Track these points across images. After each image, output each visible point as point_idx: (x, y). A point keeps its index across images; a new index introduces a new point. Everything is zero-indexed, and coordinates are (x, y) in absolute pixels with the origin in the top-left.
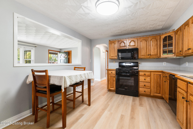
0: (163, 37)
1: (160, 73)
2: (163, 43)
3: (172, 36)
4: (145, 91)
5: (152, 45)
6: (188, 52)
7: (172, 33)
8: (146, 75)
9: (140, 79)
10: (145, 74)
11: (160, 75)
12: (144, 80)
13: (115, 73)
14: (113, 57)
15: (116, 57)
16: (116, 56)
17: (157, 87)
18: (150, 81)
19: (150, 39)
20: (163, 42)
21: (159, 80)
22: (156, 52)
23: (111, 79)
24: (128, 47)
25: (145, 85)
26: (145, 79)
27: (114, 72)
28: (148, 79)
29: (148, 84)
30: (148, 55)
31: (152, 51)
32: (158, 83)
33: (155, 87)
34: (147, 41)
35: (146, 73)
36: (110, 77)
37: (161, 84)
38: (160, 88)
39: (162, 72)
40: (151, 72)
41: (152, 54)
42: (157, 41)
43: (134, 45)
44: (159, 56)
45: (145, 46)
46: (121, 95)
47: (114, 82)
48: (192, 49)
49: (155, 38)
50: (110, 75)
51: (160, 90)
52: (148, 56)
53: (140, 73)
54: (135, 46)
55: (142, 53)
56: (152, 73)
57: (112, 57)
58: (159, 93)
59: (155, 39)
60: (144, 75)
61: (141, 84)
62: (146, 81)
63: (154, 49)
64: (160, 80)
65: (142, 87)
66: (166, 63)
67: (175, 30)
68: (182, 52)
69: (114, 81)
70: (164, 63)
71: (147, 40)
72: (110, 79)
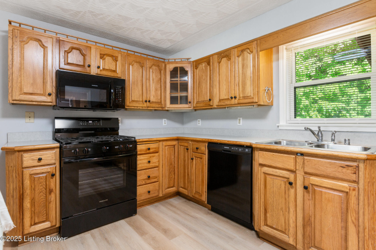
0: (170, 67)
1: (174, 143)
2: (171, 81)
3: (186, 69)
4: (149, 192)
5: (153, 80)
6: (228, 102)
7: (187, 65)
8: (151, 151)
9: (138, 162)
10: (149, 149)
11: (174, 146)
12: (148, 165)
13: (53, 161)
14: (31, 94)
15: (48, 99)
16: (50, 95)
17: (170, 173)
18: (157, 164)
19: (148, 64)
20: (171, 78)
21: (173, 157)
22: (159, 98)
23: (33, 189)
24: (94, 71)
25: (149, 177)
26: (149, 162)
27: (51, 157)
28: (155, 160)
29: (153, 173)
30: (146, 101)
31: (153, 93)
32: (171, 164)
33: (167, 174)
34: (142, 67)
35: (152, 146)
36: (27, 182)
37: (176, 166)
38: (174, 174)
39: (178, 139)
40: (160, 141)
41: (152, 99)
42: (161, 72)
43: (114, 69)
44: (163, 106)
45: (140, 79)
46: (87, 235)
47: (53, 195)
48: (238, 98)
49: (158, 66)
50: (27, 172)
51: (175, 178)
52: (145, 105)
53: (140, 147)
54: (115, 71)
55: (133, 95)
56: (161, 143)
57: (26, 94)
58: (172, 185)
59: (157, 68)
60: (148, 151)
61: (141, 176)
62: (151, 165)
63: (156, 90)
64: (175, 157)
65: (144, 182)
66: (166, 120)
67: (192, 60)
68: (211, 102)
69: (51, 191)
70: (164, 120)
71: (143, 63)
72: (28, 191)
